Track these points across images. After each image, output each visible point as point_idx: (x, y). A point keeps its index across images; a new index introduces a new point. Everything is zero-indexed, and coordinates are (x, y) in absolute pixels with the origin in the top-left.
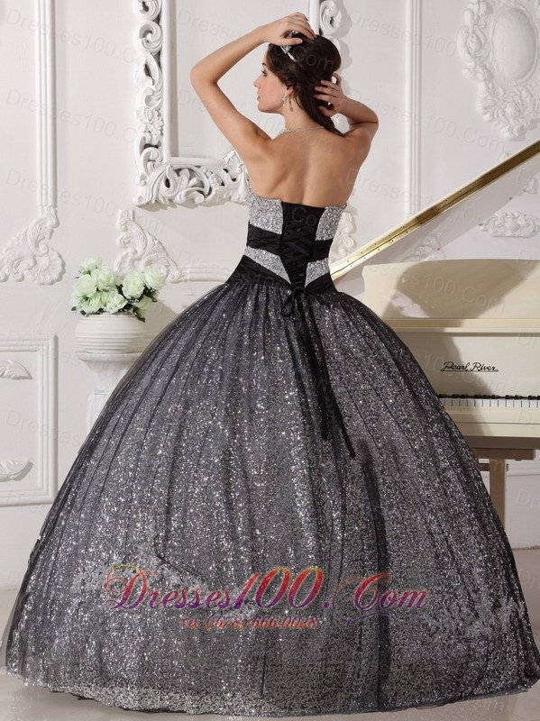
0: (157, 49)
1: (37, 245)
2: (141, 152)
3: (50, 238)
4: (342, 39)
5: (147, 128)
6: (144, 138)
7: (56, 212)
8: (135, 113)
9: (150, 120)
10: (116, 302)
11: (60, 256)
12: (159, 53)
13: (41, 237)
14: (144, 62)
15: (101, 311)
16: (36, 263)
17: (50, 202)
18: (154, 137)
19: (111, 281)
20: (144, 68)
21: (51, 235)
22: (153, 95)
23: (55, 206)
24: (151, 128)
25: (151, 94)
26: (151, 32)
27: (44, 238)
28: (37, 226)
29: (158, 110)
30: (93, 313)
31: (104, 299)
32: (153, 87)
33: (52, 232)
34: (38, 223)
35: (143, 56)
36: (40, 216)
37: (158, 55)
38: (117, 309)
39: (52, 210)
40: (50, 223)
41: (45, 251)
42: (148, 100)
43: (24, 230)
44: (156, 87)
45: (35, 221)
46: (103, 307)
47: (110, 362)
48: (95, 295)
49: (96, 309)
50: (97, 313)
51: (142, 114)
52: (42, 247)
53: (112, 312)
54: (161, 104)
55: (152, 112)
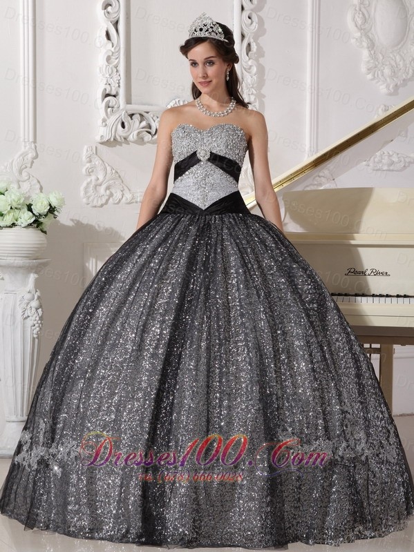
0: (116, 19)
1: (20, 172)
2: (103, 100)
3: (31, 167)
4: (258, 13)
5: (107, 81)
6: (105, 89)
7: (36, 147)
8: (98, 70)
9: (110, 75)
10: (26, 218)
11: (39, 182)
12: (117, 22)
13: (23, 167)
14: (106, 29)
15: (14, 225)
16: (19, 187)
17: (31, 139)
18: (113, 88)
19: (22, 201)
20: (105, 33)
21: (32, 165)
22: (112, 55)
23: (35, 142)
24: (111, 81)
25: (111, 54)
26: (111, 5)
27: (26, 167)
28: (21, 158)
29: (116, 67)
30: (7, 227)
31: (16, 215)
32: (113, 49)
33: (32, 162)
34: (21, 155)
35: (104, 24)
36: (23, 150)
37: (116, 24)
38: (27, 224)
39: (33, 145)
40: (31, 155)
41: (26, 178)
42: (108, 59)
43: (11, 161)
44: (115, 49)
45: (19, 153)
46: (16, 222)
47: (20, 267)
48: (9, 212)
49: (9, 223)
50: (10, 227)
51: (104, 69)
52: (24, 174)
53: (23, 225)
54: (119, 62)
55: (112, 68)
